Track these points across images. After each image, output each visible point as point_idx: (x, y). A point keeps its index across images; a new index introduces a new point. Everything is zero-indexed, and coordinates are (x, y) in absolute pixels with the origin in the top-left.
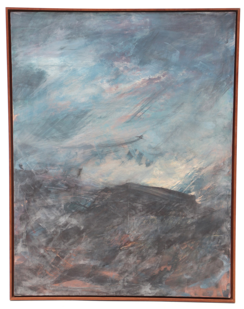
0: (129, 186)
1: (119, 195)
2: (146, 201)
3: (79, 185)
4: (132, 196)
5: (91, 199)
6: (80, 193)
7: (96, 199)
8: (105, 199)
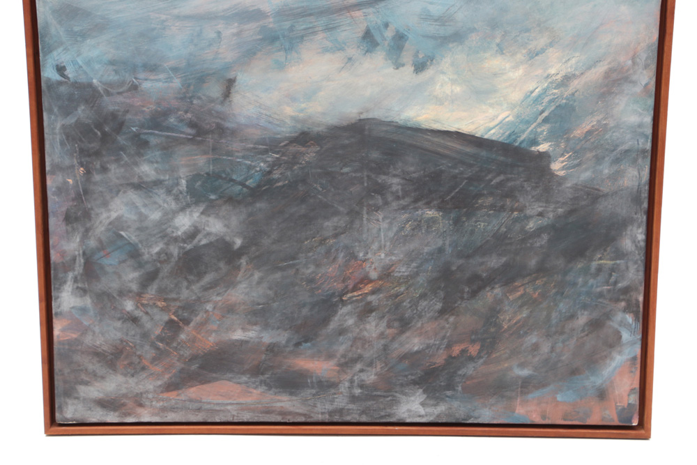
0: (367, 128)
1: (340, 152)
2: (412, 169)
3: (228, 125)
4: (375, 155)
5: (262, 164)
6: (230, 148)
7: (276, 164)
8: (301, 164)
